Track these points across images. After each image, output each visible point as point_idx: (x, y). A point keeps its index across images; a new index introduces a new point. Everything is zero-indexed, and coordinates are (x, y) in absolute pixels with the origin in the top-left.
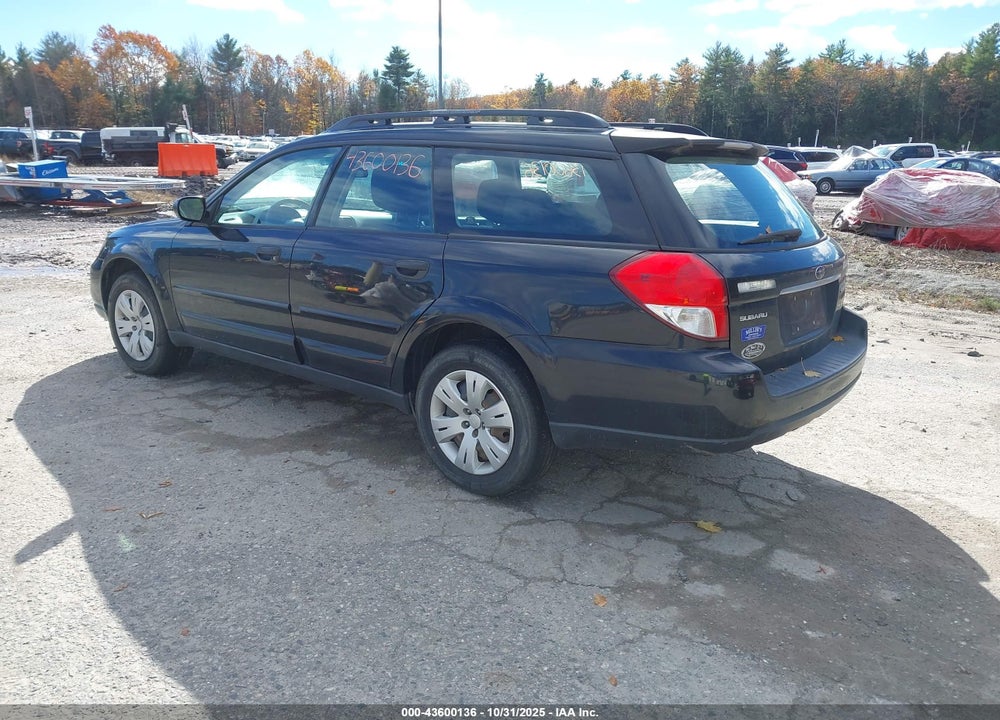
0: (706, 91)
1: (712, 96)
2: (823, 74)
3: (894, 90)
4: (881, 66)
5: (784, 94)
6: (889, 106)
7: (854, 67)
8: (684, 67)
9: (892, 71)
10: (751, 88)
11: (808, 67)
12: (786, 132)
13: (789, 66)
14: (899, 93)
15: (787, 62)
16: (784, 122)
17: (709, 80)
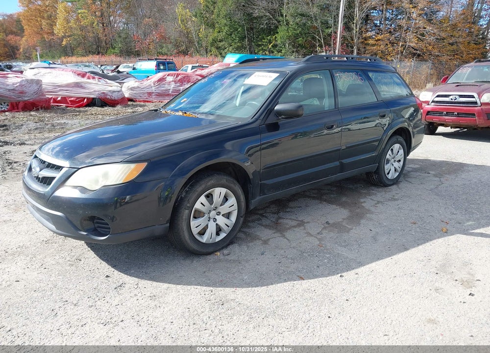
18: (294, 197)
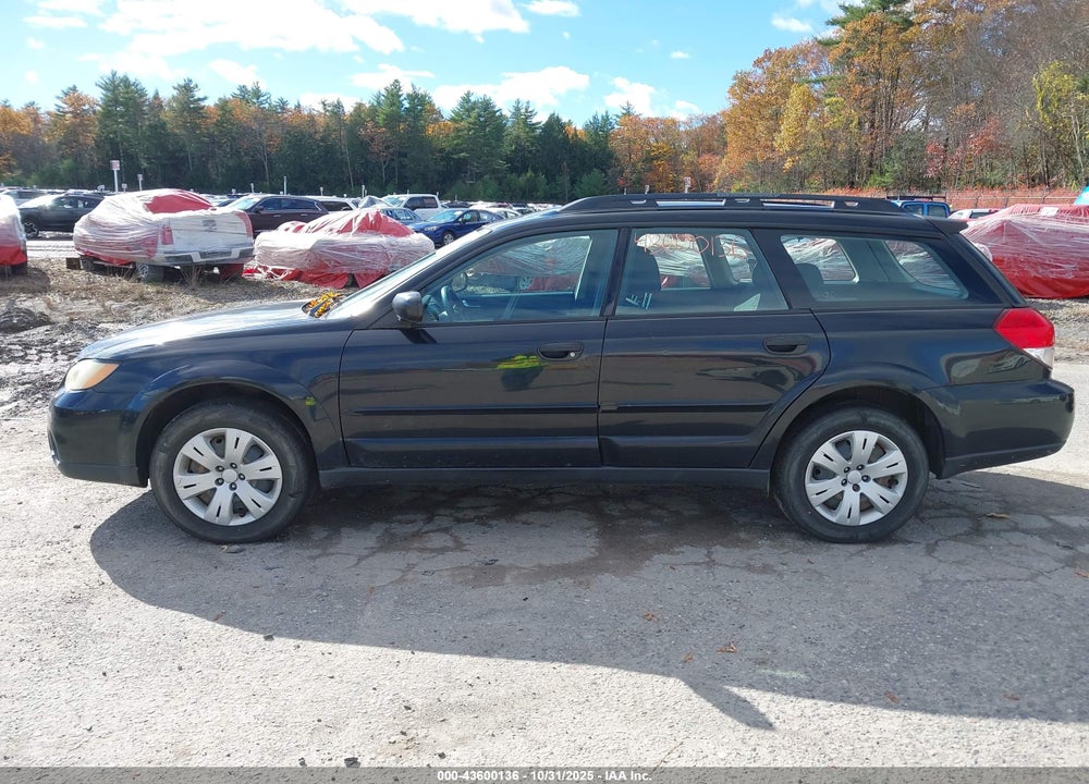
0: (106, 126)
1: (115, 132)
2: (243, 115)
3: (318, 137)
4: (300, 112)
5: (202, 134)
6: (316, 152)
7: (273, 111)
8: (71, 94)
9: (312, 118)
10: (163, 125)
11: (223, 105)
12: (214, 177)
13: (202, 104)
14: (322, 140)
15: (199, 99)
16: (209, 166)
17: (108, 114)
18: (471, 491)
